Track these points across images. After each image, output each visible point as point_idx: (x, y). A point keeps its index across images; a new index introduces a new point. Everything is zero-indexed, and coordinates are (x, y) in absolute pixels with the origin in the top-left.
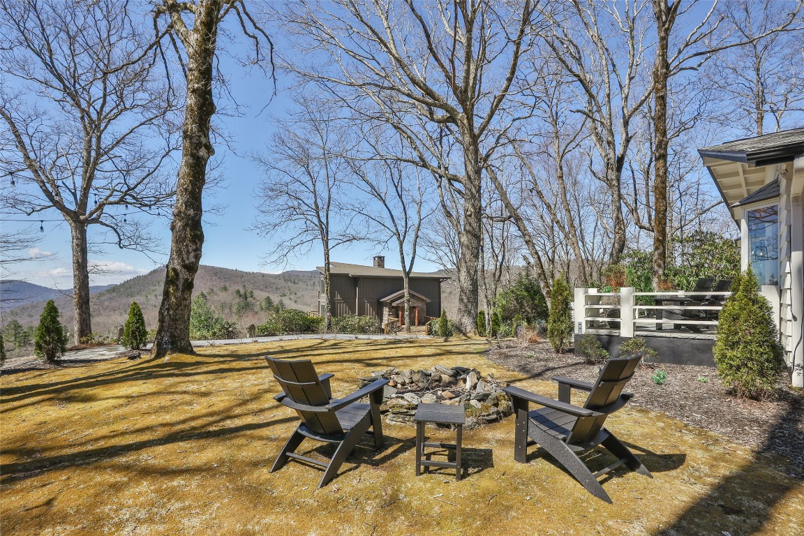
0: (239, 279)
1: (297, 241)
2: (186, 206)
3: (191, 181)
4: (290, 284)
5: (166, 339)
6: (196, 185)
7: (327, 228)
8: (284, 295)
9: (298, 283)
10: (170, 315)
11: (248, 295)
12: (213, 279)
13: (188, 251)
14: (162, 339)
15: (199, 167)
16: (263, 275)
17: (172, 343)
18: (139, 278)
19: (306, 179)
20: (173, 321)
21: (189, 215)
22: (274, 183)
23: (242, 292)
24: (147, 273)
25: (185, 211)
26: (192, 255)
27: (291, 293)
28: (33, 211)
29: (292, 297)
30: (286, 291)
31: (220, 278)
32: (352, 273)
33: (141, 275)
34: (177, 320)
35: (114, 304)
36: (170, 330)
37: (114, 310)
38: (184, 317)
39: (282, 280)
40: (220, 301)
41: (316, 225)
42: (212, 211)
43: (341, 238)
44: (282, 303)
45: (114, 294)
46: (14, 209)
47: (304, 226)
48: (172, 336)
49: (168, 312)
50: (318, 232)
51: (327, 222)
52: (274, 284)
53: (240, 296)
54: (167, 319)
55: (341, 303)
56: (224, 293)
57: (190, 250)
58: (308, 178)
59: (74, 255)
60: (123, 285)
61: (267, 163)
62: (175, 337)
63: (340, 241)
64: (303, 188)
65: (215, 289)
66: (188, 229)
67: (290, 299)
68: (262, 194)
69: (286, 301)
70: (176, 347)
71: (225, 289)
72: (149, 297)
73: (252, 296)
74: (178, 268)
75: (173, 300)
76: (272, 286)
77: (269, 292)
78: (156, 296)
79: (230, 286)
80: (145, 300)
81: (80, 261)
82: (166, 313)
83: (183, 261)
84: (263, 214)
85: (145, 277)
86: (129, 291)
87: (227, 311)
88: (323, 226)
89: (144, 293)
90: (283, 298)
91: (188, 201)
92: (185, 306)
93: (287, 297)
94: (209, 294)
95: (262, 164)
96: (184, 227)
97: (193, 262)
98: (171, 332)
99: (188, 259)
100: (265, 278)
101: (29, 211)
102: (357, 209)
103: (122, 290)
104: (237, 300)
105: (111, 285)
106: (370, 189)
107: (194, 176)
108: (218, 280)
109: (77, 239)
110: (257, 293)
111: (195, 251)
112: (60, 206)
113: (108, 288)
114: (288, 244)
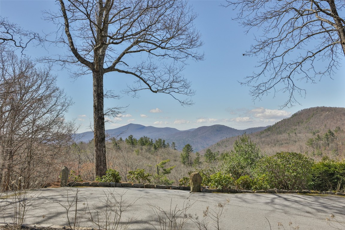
18: (285, 120)
24: (290, 117)
35: (268, 139)
37: (268, 144)
45: (269, 132)
60: (274, 126)
72: (291, 134)
78: (295, 133)
80: (288, 137)
85: (289, 119)
86: (278, 130)
89: (288, 132)
94: (336, 131)
103: (274, 129)
105: (269, 126)
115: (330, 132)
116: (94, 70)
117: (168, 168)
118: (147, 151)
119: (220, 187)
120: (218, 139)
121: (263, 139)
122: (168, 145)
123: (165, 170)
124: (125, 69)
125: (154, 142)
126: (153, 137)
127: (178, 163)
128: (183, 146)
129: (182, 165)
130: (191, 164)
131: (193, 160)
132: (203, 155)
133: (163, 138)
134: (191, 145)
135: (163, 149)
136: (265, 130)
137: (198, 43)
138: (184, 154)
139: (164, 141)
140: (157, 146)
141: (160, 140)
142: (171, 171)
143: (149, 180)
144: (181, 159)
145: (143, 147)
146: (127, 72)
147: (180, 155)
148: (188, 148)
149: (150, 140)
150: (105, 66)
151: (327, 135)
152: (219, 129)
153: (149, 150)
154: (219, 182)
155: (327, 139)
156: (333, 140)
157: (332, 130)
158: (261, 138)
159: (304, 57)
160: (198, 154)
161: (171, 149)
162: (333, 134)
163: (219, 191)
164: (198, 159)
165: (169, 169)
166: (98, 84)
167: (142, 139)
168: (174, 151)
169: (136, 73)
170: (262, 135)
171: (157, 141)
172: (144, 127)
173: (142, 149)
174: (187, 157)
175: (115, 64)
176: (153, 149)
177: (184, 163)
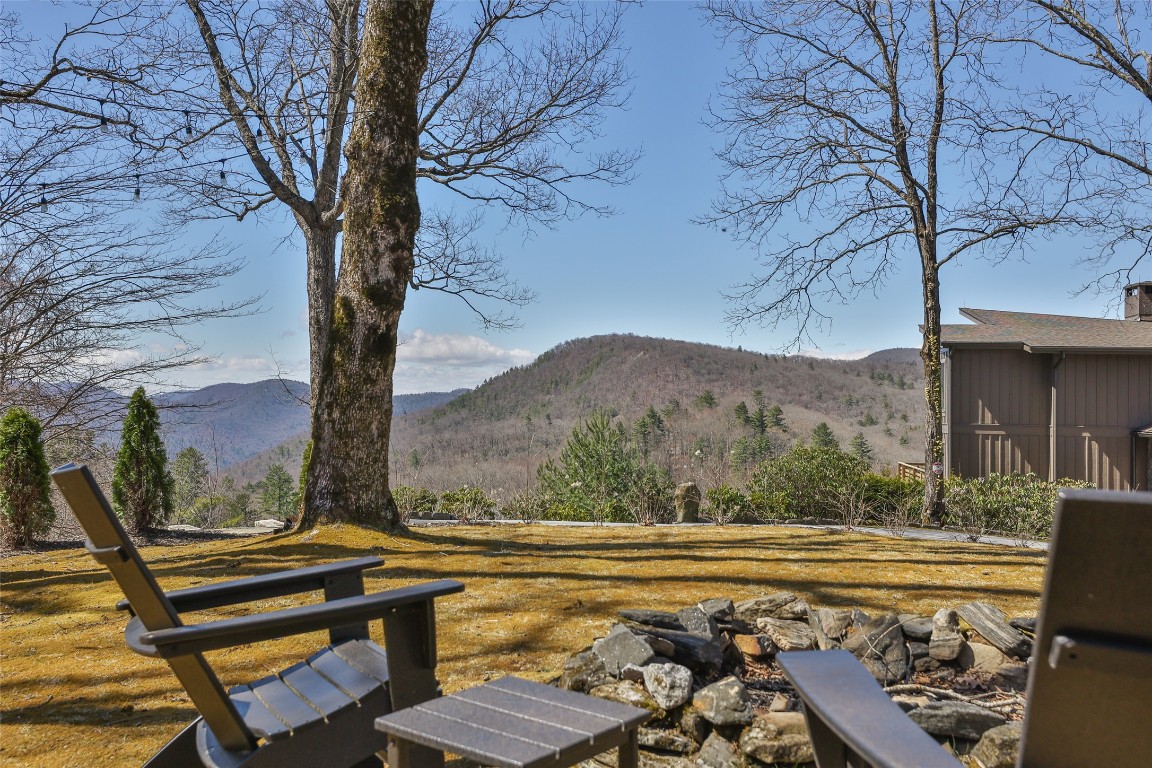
0: (748, 375)
1: (840, 242)
2: (372, 131)
3: (383, 60)
4: (888, 388)
5: (323, 483)
6: (397, 69)
7: (932, 195)
8: (872, 422)
9: (911, 387)
10: (333, 422)
11: (768, 420)
12: (682, 375)
13: (376, 251)
14: (315, 484)
15: (406, 19)
16: (812, 363)
17: (336, 495)
18: (514, 373)
19: (866, 51)
20: (341, 438)
21: (380, 154)
22: (764, 75)
23: (753, 409)
24: (531, 361)
25: (369, 145)
26: (386, 260)
27: (891, 417)
28: (247, 210)
29: (894, 426)
30: (878, 410)
31: (697, 373)
32: (1033, 339)
33: (519, 366)
34: (349, 435)
35: (463, 436)
36: (332, 461)
37: (464, 452)
38: (368, 428)
39: (866, 378)
40: (694, 435)
41: (899, 192)
42: (602, 174)
43: (979, 223)
44: (862, 444)
45: (464, 413)
46: (216, 209)
47: (863, 199)
48: (338, 478)
49: (330, 415)
50: (902, 214)
51: (933, 180)
52: (841, 389)
53: (747, 420)
54: (327, 430)
55: (995, 438)
56: (706, 412)
57: (382, 248)
58: (874, 48)
59: (311, 306)
60: (481, 391)
61: (750, 18)
62: (344, 480)
63: (975, 236)
64: (859, 81)
65: (685, 402)
66: (377, 191)
67: (889, 433)
68: (730, 115)
69: (875, 439)
70: (346, 508)
71: (709, 401)
72: (534, 420)
73: (778, 423)
74: (354, 295)
75: (342, 381)
76: (836, 393)
77: (827, 412)
78: (548, 417)
79: (723, 395)
80: (526, 430)
81: (322, 317)
82: (325, 416)
83: (365, 276)
84: (741, 172)
85: (527, 371)
86: (493, 405)
87: (712, 461)
88: (921, 194)
89: (524, 412)
90: (867, 431)
91: (376, 116)
92: (371, 399)
93: (880, 427)
94: (668, 413)
95: (736, 24)
96: (366, 186)
97: (387, 282)
98: (334, 467)
99: (377, 271)
100: (817, 371)
101: (240, 209)
102: (1044, 127)
103: (479, 400)
104: (739, 433)
105: (460, 391)
106: (1093, 49)
107: (392, 47)
108: (693, 379)
109: (317, 267)
110: (793, 414)
111: (393, 249)
112: (283, 191)
113: (453, 398)
114: (808, 254)
115: (653, 415)
121: (447, 435)
136: (452, 404)
151: (643, 425)
155: (645, 435)
156: (658, 441)
157: (657, 410)
158: (439, 430)
162: (660, 422)
170: (441, 422)
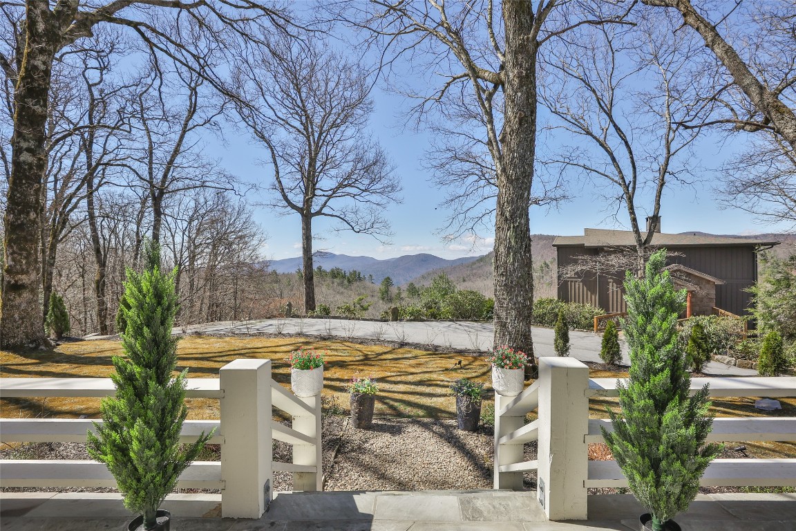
45: (482, 263)
115: (545, 263)
116: (302, 214)
117: (365, 305)
118: (339, 284)
119: (412, 318)
120: (423, 271)
121: (474, 271)
122: (365, 278)
123: (362, 307)
124: (330, 212)
125: (348, 274)
126: (347, 268)
127: (376, 299)
128: (382, 279)
129: (381, 302)
130: (390, 300)
131: (393, 296)
132: (405, 289)
133: (359, 269)
134: (391, 277)
135: (358, 283)
136: (478, 260)
137: (398, 189)
138: (383, 288)
139: (359, 273)
140: (351, 279)
141: (355, 272)
142: (369, 308)
143: (355, 314)
144: (380, 295)
145: (335, 280)
146: (332, 216)
147: (378, 290)
148: (388, 282)
149: (343, 272)
150: (313, 211)
151: (542, 267)
152: (425, 259)
153: (341, 284)
154: (412, 314)
155: (542, 270)
156: (548, 272)
157: (547, 262)
158: (472, 270)
159: (484, 212)
160: (399, 289)
161: (368, 283)
162: (548, 266)
163: (411, 320)
164: (399, 294)
165: (367, 304)
166: (307, 227)
167: (332, 271)
168: (371, 285)
169: (341, 216)
170: (474, 267)
171: (350, 273)
172: (334, 256)
173: (333, 283)
174: (387, 292)
175: (321, 209)
176: (346, 282)
177: (383, 299)
